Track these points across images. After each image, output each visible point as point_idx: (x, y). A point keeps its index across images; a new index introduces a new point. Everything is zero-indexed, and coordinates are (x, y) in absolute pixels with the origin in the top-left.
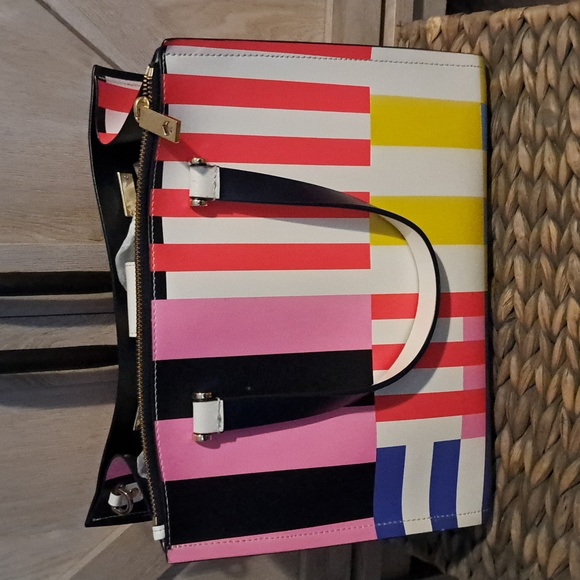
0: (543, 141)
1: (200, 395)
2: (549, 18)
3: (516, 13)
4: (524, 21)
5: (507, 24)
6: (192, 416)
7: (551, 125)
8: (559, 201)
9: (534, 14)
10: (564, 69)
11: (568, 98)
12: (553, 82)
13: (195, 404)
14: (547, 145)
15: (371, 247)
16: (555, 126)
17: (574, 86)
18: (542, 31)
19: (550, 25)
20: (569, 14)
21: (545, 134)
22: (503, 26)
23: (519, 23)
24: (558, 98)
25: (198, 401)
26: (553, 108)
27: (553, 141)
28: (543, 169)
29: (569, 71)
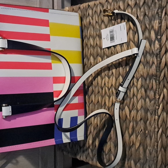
0: (96, 36)
1: (4, 105)
2: (95, 4)
3: (87, 4)
4: (89, 6)
5: (85, 7)
6: (2, 111)
7: (98, 32)
8: (101, 51)
9: (91, 4)
10: (100, 17)
11: (101, 24)
12: (97, 21)
13: (2, 107)
14: (97, 37)
15: (52, 64)
16: (99, 32)
17: (103, 21)
18: (94, 8)
19: (96, 6)
20: (100, 3)
21: (96, 34)
22: (84, 8)
23: (88, 6)
24: (99, 25)
25: (3, 106)
26: (98, 27)
27: (98, 36)
28: (97, 44)
29: (101, 17)
